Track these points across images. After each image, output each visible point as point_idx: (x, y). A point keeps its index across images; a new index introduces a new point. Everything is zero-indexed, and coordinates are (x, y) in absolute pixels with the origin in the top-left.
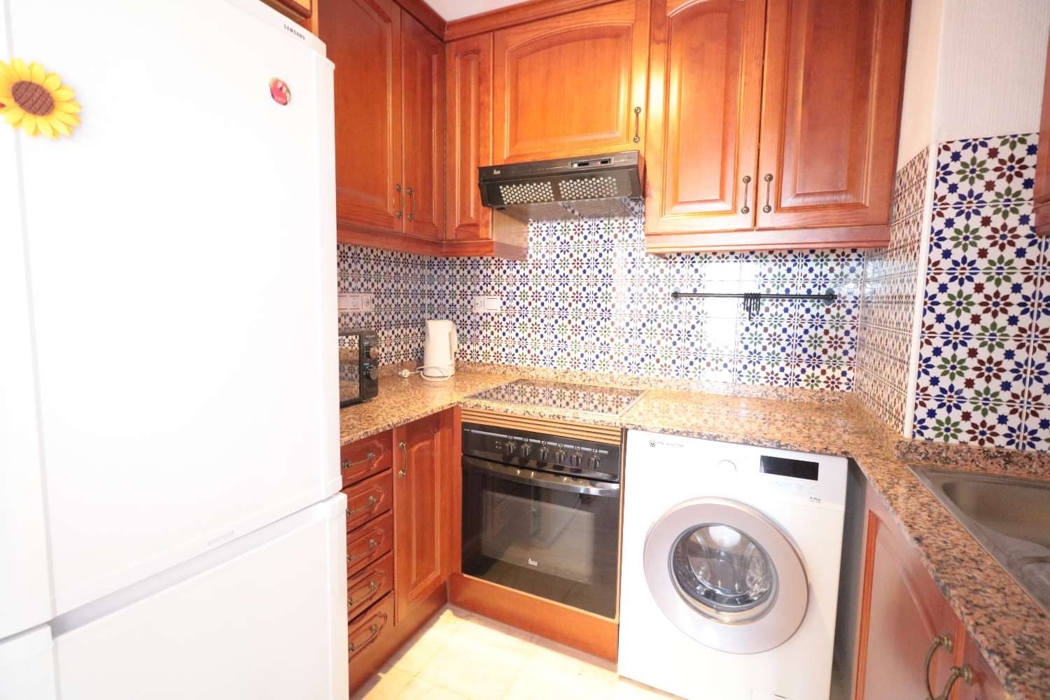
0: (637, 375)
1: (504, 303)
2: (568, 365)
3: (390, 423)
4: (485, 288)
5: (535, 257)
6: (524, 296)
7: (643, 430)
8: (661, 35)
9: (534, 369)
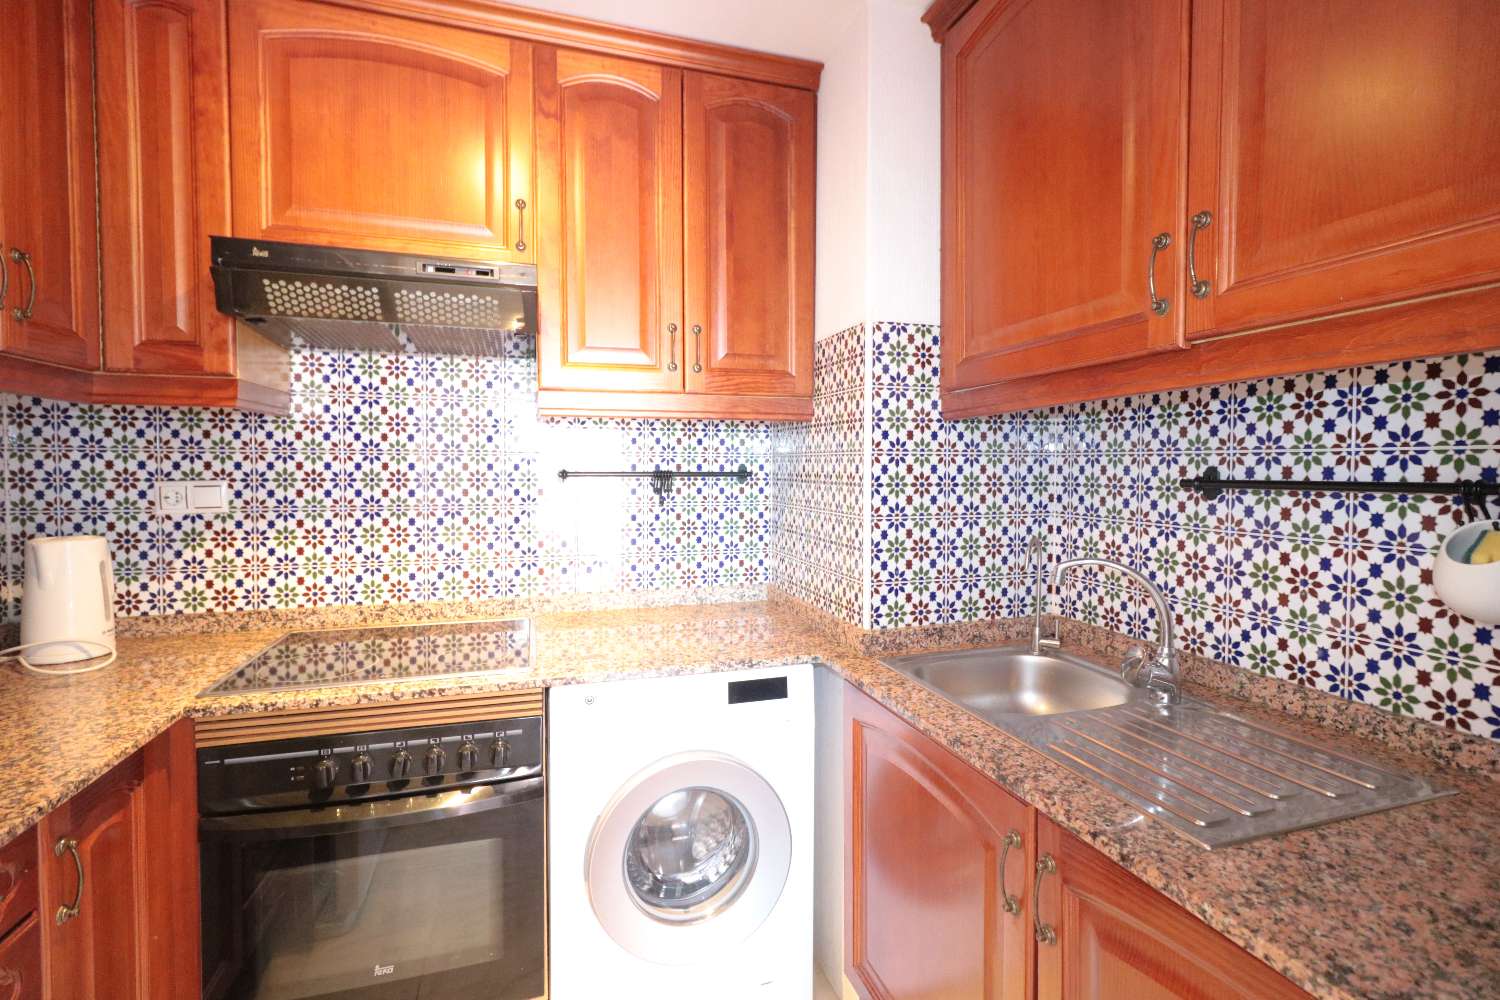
0: (510, 596)
1: (238, 494)
2: (386, 596)
3: (43, 803)
4: (186, 465)
5: (307, 409)
6: (285, 480)
7: (578, 683)
8: (552, 106)
9: (314, 612)
